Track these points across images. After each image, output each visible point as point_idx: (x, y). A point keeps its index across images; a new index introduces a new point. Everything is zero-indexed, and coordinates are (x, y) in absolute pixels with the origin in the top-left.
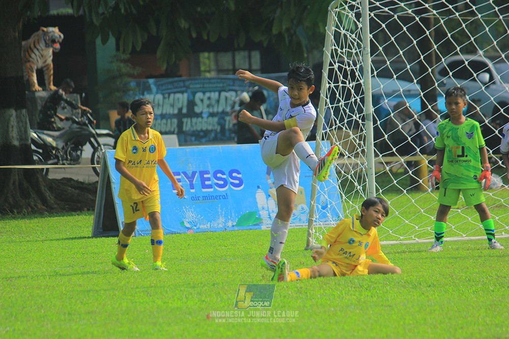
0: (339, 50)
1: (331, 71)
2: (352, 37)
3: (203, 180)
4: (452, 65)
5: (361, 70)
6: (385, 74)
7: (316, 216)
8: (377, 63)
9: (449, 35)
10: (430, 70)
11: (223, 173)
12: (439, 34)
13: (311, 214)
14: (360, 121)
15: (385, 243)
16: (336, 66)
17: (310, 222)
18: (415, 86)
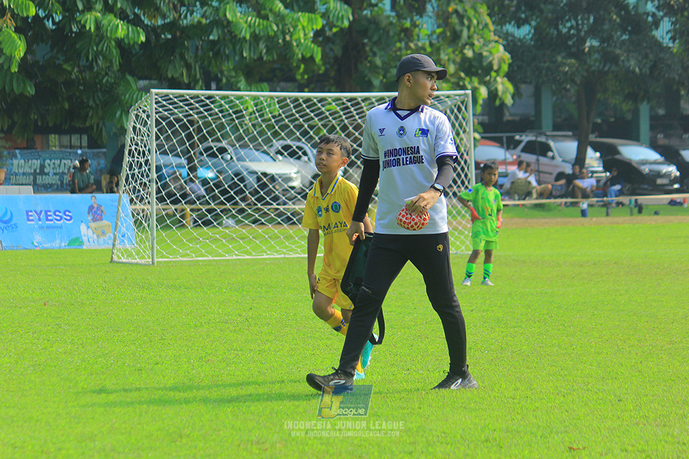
0: (136, 137)
1: (130, 151)
2: (144, 129)
3: (47, 216)
4: (207, 150)
5: (149, 150)
6: (165, 153)
7: (118, 242)
8: (160, 146)
9: (205, 131)
10: (192, 152)
11: (60, 212)
12: (199, 130)
13: (114, 241)
14: (147, 183)
15: (160, 260)
16: (133, 148)
17: (114, 245)
18: (183, 161)
